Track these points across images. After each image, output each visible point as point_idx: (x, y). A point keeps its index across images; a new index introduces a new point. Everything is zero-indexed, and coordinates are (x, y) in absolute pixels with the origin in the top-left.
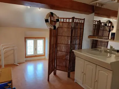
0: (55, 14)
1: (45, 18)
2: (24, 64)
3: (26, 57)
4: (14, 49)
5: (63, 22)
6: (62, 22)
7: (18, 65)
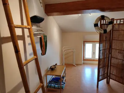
0: (106, 17)
1: (94, 22)
2: (81, 66)
3: (84, 60)
4: (73, 51)
5: (120, 24)
6: (118, 24)
7: (76, 65)
